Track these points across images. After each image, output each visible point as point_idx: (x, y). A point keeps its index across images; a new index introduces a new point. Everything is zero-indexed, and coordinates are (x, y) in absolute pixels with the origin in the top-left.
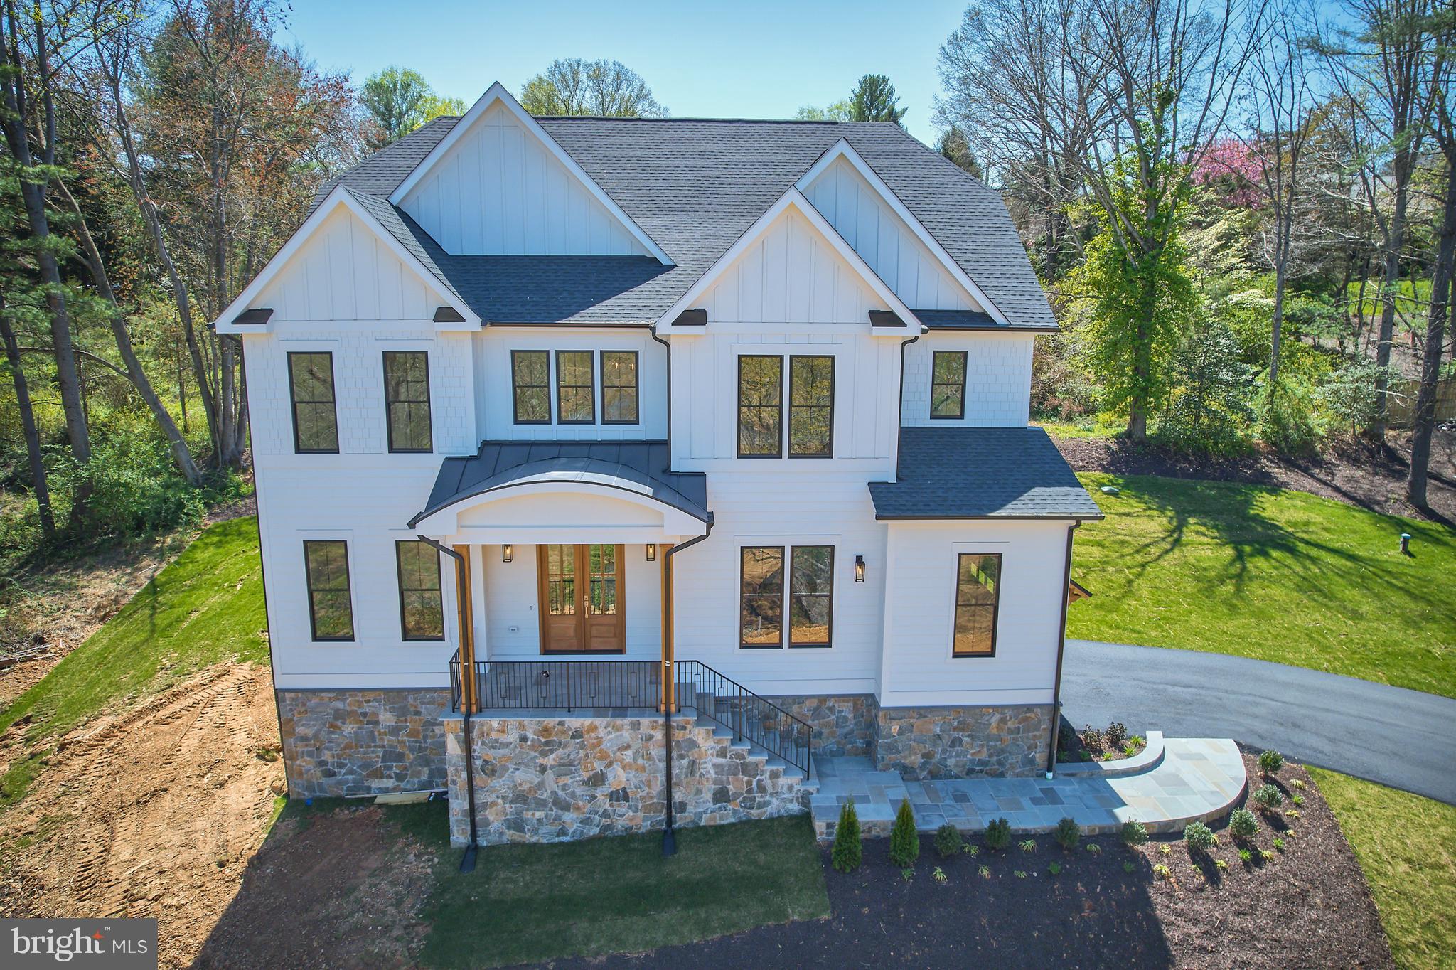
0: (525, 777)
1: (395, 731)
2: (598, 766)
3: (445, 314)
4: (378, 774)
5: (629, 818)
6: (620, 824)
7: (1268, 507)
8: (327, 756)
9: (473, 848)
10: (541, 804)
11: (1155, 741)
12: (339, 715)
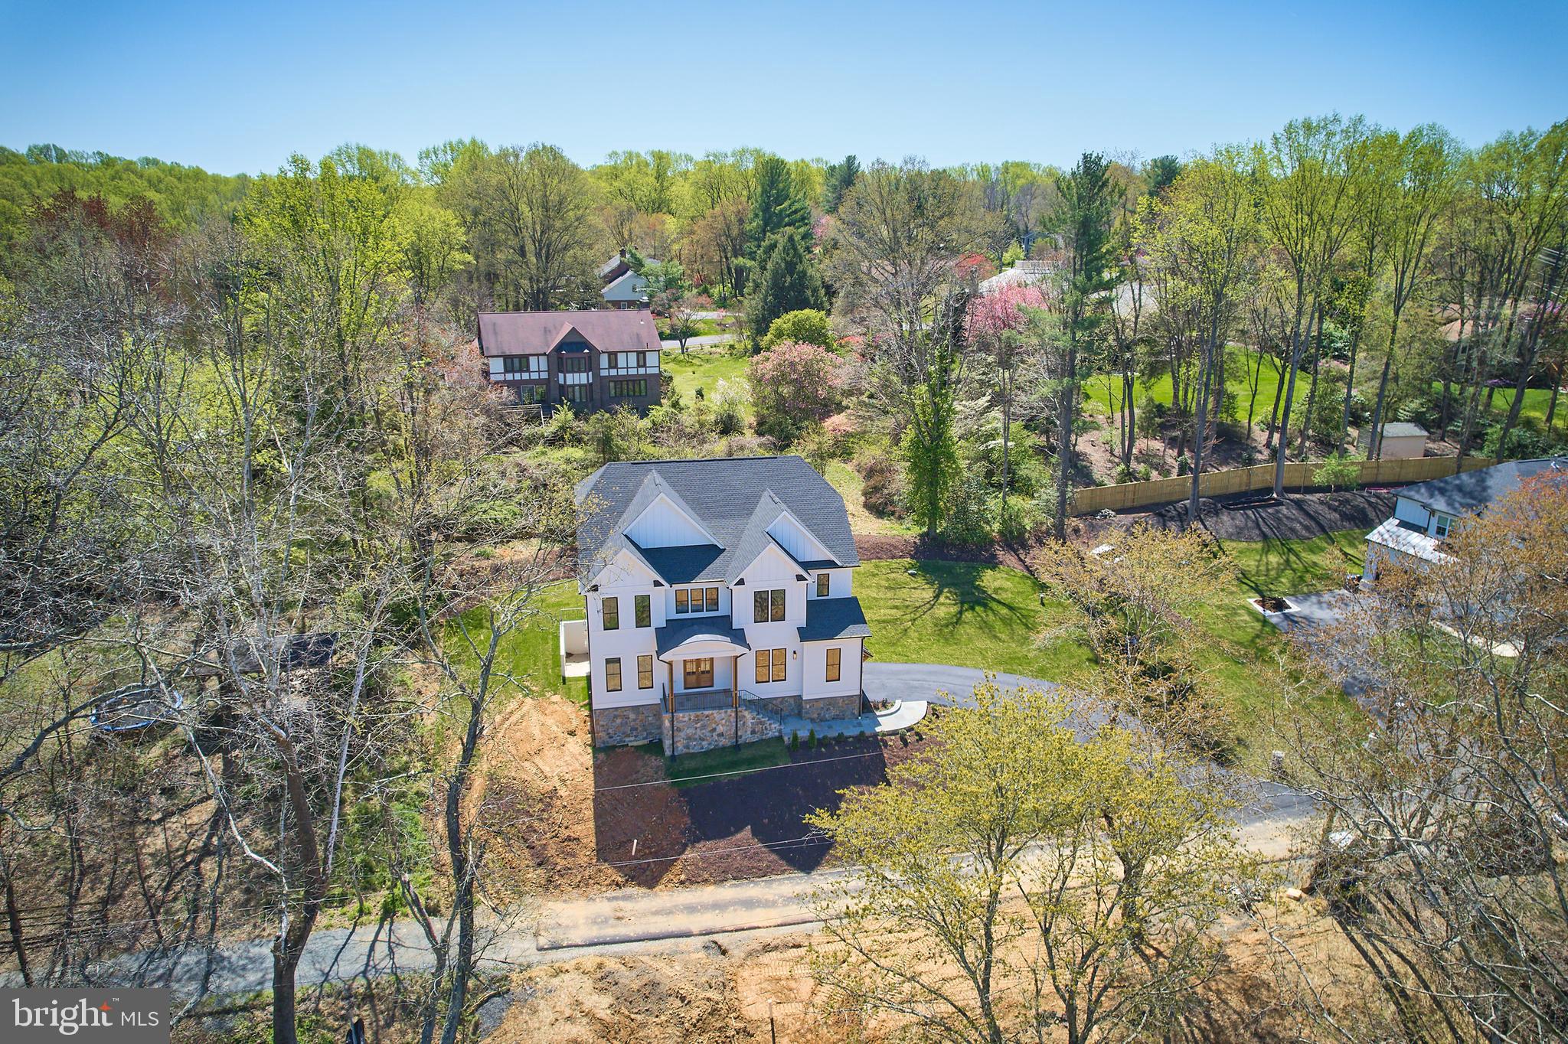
0: (690, 731)
1: (634, 720)
2: (714, 726)
3: (657, 584)
4: (628, 736)
5: (724, 742)
6: (721, 744)
7: (990, 580)
8: (610, 731)
9: (673, 757)
10: (695, 740)
11: (898, 702)
12: (616, 717)
